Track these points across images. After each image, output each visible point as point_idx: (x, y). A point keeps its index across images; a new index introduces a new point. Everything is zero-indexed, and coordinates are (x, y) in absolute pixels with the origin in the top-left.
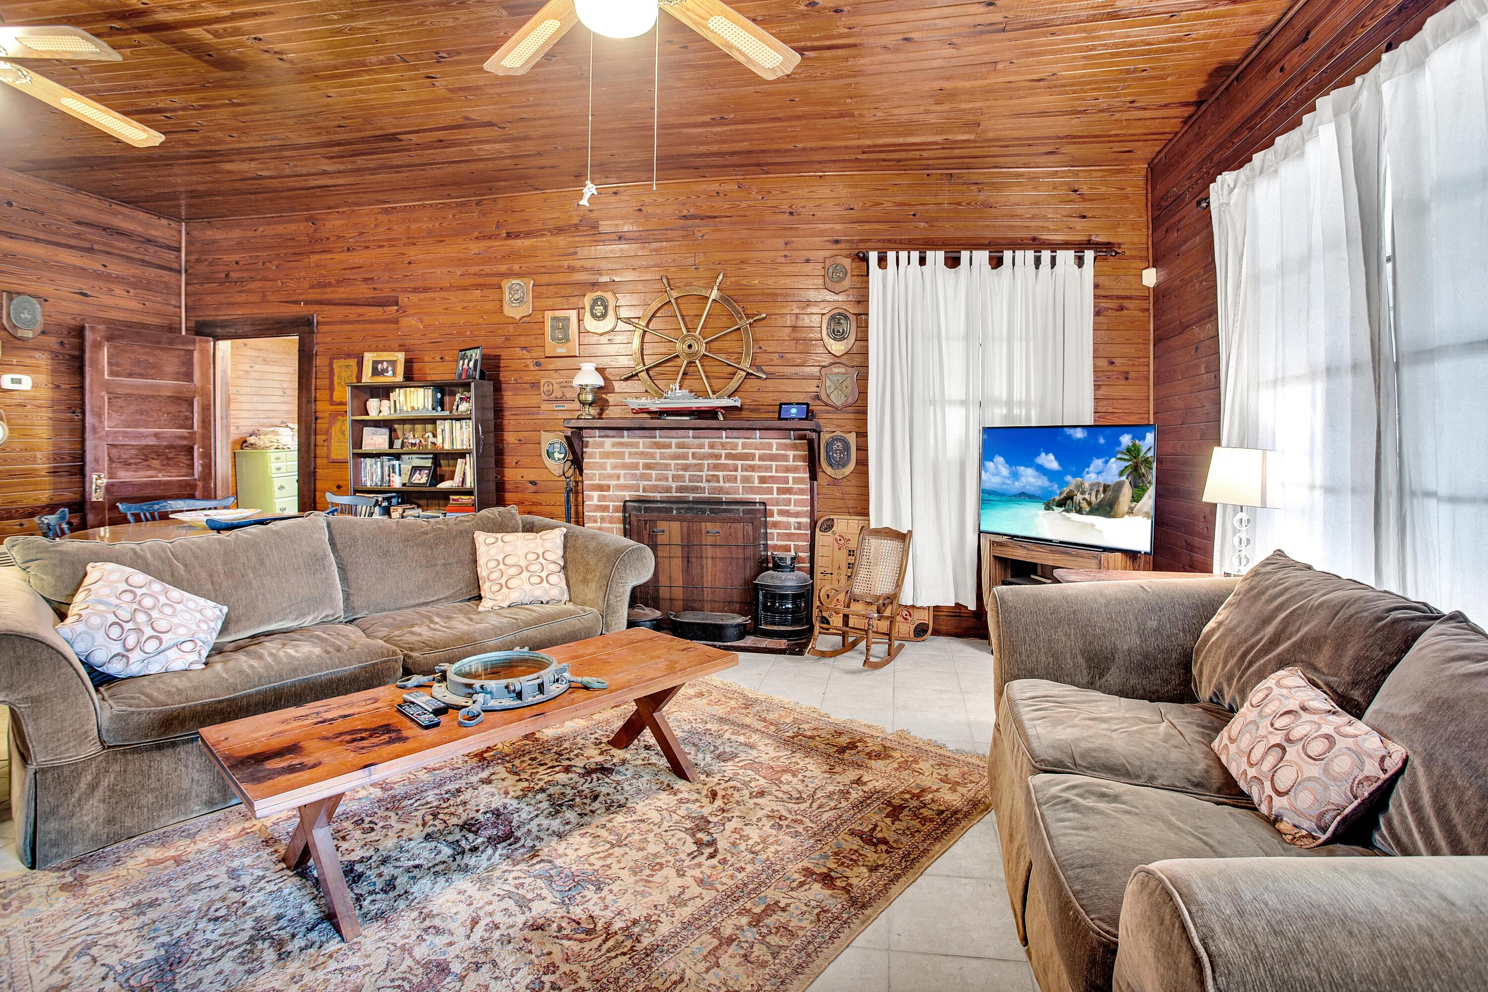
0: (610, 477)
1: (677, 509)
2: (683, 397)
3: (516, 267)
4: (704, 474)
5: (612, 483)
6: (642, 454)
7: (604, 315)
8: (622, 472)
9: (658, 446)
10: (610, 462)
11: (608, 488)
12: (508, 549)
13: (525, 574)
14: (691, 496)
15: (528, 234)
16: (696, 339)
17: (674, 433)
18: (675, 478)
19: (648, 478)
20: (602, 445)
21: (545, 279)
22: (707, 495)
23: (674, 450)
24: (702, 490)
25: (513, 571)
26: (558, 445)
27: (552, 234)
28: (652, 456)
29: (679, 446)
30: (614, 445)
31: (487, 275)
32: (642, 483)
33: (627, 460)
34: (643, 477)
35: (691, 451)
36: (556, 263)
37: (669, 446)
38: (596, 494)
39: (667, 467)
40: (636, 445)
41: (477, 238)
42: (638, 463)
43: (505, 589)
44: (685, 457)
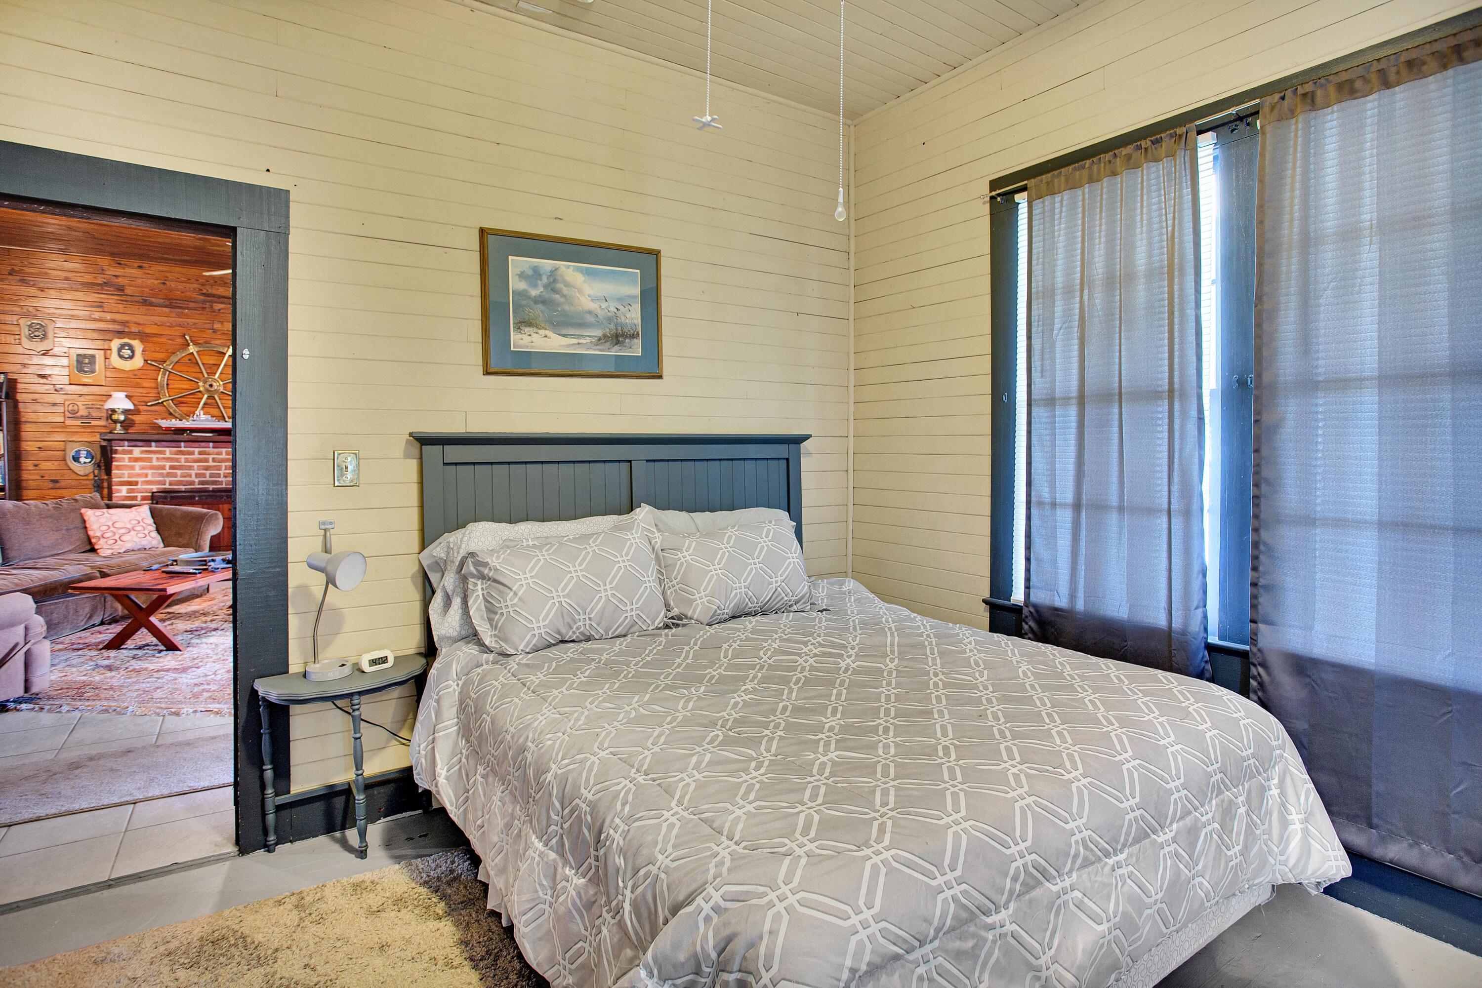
0: (139, 475)
1: (199, 496)
2: (207, 420)
4: (222, 472)
5: (140, 479)
6: (169, 459)
7: (131, 357)
8: (150, 472)
9: (182, 453)
10: (138, 465)
11: (136, 483)
14: (211, 487)
16: (215, 380)
17: (197, 444)
18: (197, 475)
19: (175, 475)
20: (131, 452)
22: (224, 486)
23: (196, 456)
24: (221, 483)
26: (84, 452)
28: (178, 460)
29: (200, 453)
30: (142, 452)
32: (168, 480)
33: (155, 463)
34: (168, 475)
35: (211, 457)
37: (193, 453)
38: (124, 488)
39: (190, 468)
40: (163, 453)
42: (165, 466)
44: (207, 461)
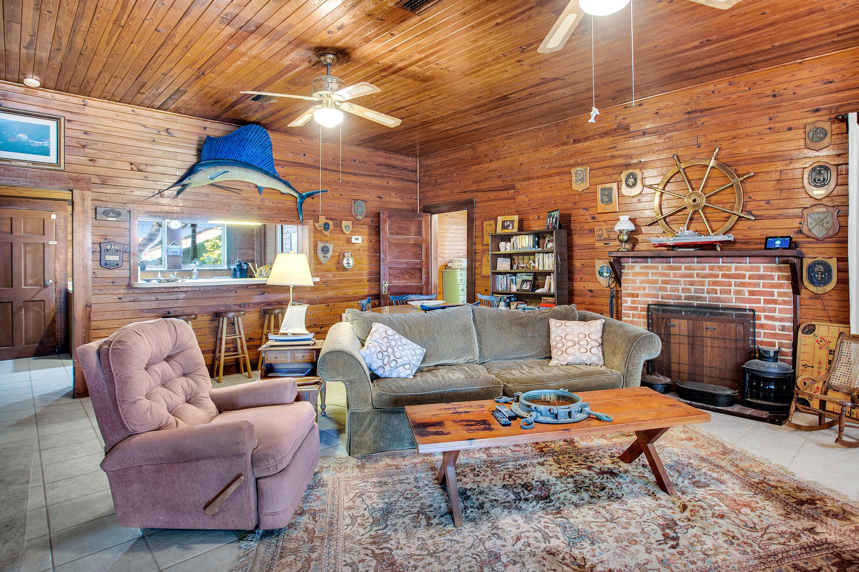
0: (639, 288)
1: (685, 311)
2: (690, 235)
3: (579, 160)
4: (705, 288)
5: (640, 292)
6: (661, 274)
7: (634, 185)
8: (647, 286)
9: (672, 268)
10: (639, 279)
11: (637, 296)
12: (568, 330)
13: (577, 346)
14: (695, 303)
15: (586, 139)
16: (699, 196)
17: (683, 260)
18: (684, 290)
19: (665, 290)
20: (633, 268)
21: (596, 165)
22: (707, 302)
23: (683, 271)
24: (704, 299)
25: (570, 344)
26: (605, 268)
27: (600, 137)
28: (668, 275)
29: (687, 269)
30: (641, 268)
31: (563, 167)
32: (660, 293)
33: (651, 278)
34: (661, 289)
35: (695, 272)
36: (603, 155)
37: (680, 268)
38: (629, 299)
39: (678, 283)
40: (657, 268)
41: (556, 146)
42: (658, 280)
43: (564, 354)
44: (691, 276)
